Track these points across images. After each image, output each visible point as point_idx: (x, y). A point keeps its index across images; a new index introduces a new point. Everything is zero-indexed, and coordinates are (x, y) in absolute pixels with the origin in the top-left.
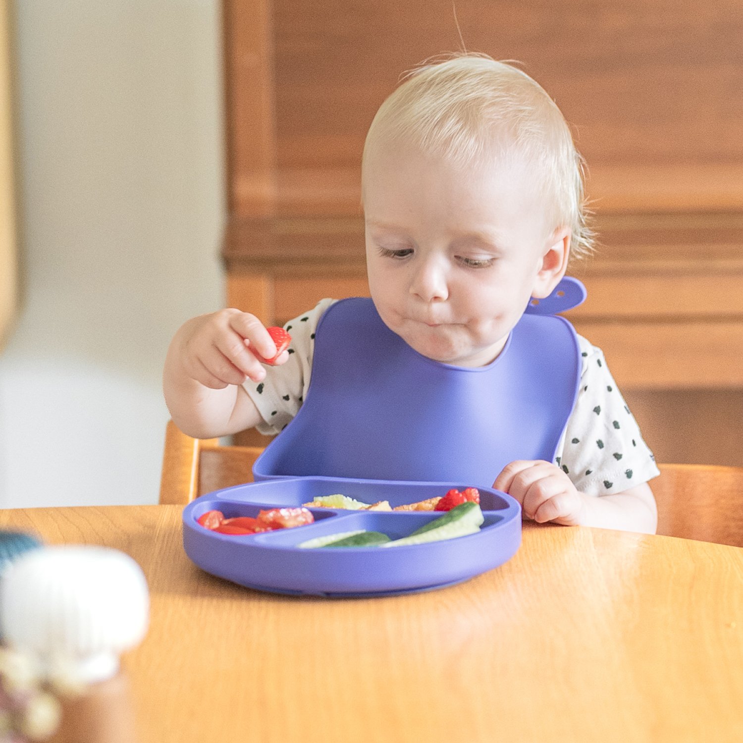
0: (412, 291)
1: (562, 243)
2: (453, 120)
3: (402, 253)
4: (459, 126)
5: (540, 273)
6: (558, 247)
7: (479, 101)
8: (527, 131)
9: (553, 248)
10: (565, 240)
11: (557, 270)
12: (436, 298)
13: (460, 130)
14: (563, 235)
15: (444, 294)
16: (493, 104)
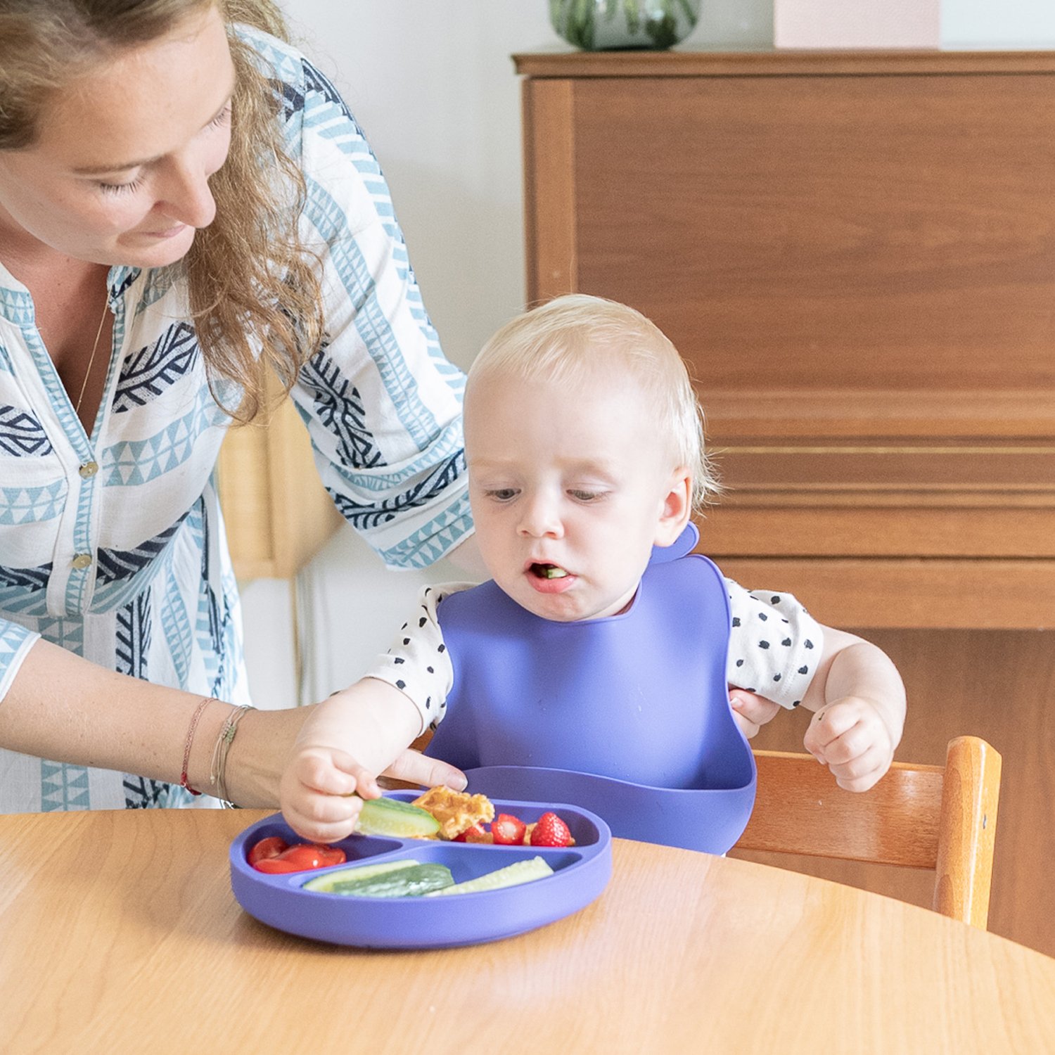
0: (520, 529)
1: (683, 484)
2: (557, 344)
3: (506, 494)
4: (561, 351)
5: (662, 520)
6: (680, 490)
7: (583, 328)
8: (638, 357)
9: (674, 491)
10: (686, 480)
11: (680, 516)
12: (551, 534)
13: (565, 353)
14: (683, 476)
15: (560, 530)
16: (599, 330)
